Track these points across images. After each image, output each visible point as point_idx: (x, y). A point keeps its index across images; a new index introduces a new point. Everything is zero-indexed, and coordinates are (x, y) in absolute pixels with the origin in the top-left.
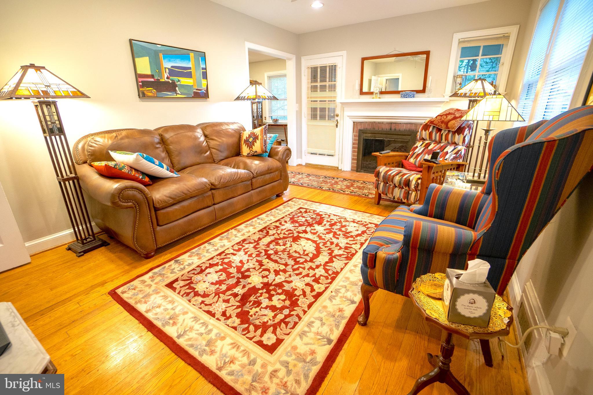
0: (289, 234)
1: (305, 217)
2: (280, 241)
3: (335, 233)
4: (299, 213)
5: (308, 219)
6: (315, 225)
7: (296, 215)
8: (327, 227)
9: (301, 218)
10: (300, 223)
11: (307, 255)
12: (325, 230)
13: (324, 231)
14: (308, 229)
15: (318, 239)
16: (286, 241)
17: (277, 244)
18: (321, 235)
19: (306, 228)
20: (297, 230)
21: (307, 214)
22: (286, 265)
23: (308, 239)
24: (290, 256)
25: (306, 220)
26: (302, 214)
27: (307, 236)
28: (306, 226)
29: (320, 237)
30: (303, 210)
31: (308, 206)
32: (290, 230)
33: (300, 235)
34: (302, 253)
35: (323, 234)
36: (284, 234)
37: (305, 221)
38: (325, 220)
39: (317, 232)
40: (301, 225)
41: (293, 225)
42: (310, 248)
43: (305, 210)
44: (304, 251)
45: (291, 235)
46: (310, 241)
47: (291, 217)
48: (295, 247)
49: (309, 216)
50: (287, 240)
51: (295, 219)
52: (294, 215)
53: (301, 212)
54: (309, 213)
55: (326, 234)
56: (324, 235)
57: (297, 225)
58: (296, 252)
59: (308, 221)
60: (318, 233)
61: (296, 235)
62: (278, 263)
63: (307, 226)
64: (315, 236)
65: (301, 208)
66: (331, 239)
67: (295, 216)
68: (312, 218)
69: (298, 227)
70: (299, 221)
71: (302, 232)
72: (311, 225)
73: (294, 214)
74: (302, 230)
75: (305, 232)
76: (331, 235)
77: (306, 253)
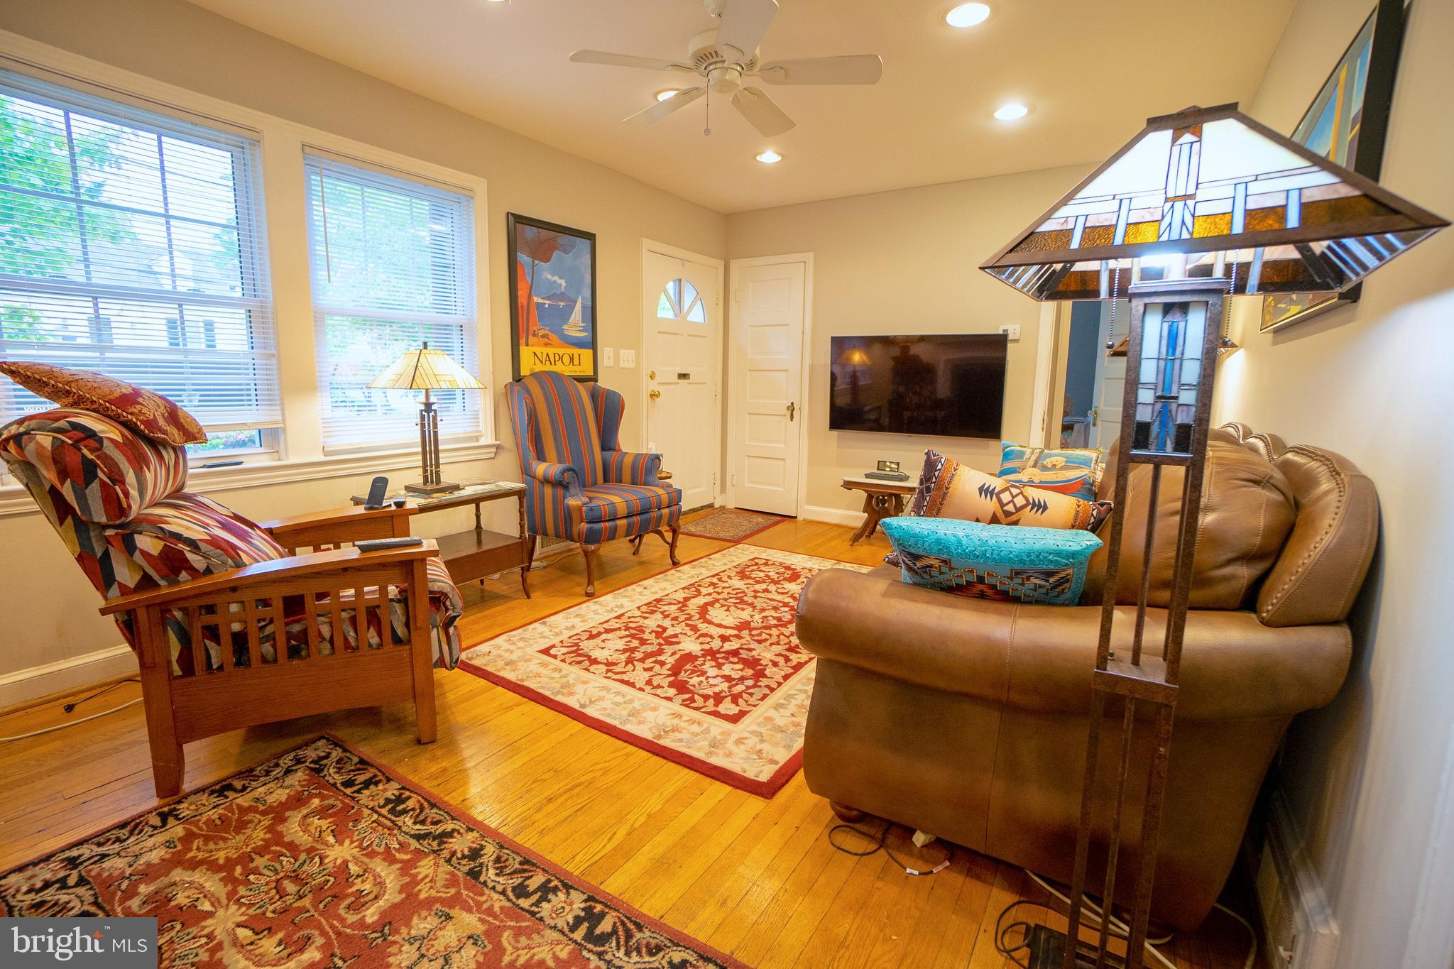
0: (760, 635)
1: (723, 677)
2: (775, 622)
3: (658, 635)
4: (740, 695)
5: (712, 672)
6: (699, 654)
7: (748, 688)
8: (669, 649)
9: (736, 675)
10: (736, 660)
11: (723, 606)
12: (679, 643)
13: (681, 640)
14: (716, 644)
15: (699, 625)
16: (762, 622)
17: (779, 619)
18: (690, 633)
19: (722, 647)
20: (743, 641)
21: (717, 690)
22: (755, 597)
23: (720, 626)
24: (751, 605)
25: (719, 666)
26: (730, 687)
27: (722, 631)
28: (721, 650)
29: (694, 628)
30: (727, 707)
31: (707, 731)
32: (759, 642)
33: (735, 632)
34: (732, 608)
35: (686, 634)
36: (770, 635)
37: (724, 664)
38: (669, 666)
39: (698, 638)
40: (735, 653)
41: (754, 653)
42: (716, 614)
43: (722, 709)
44: (728, 610)
45: (754, 632)
46: (716, 622)
47: (764, 682)
48: (745, 615)
49: (712, 681)
50: (760, 625)
51: (749, 672)
52: (755, 686)
53: (735, 699)
54: (709, 692)
55: (681, 633)
56: (684, 632)
57: (744, 654)
58: (743, 610)
59: (714, 664)
60: (697, 635)
61: (745, 633)
62: (768, 599)
63: (718, 652)
64: (705, 631)
65: (734, 719)
66: (673, 626)
67: (750, 683)
68: (703, 673)
69: (740, 648)
70: (740, 666)
71: (731, 638)
72: (711, 653)
73: (758, 693)
74: (731, 641)
75: (724, 639)
76: (670, 632)
77: (726, 608)
